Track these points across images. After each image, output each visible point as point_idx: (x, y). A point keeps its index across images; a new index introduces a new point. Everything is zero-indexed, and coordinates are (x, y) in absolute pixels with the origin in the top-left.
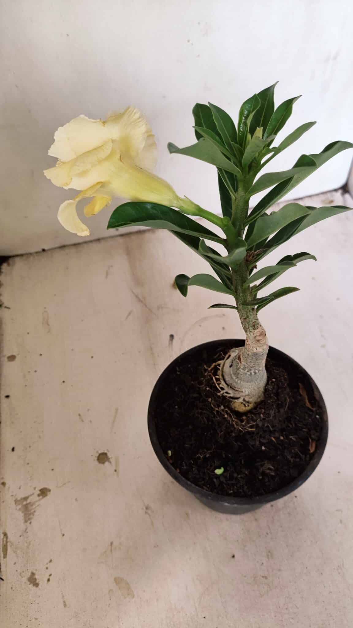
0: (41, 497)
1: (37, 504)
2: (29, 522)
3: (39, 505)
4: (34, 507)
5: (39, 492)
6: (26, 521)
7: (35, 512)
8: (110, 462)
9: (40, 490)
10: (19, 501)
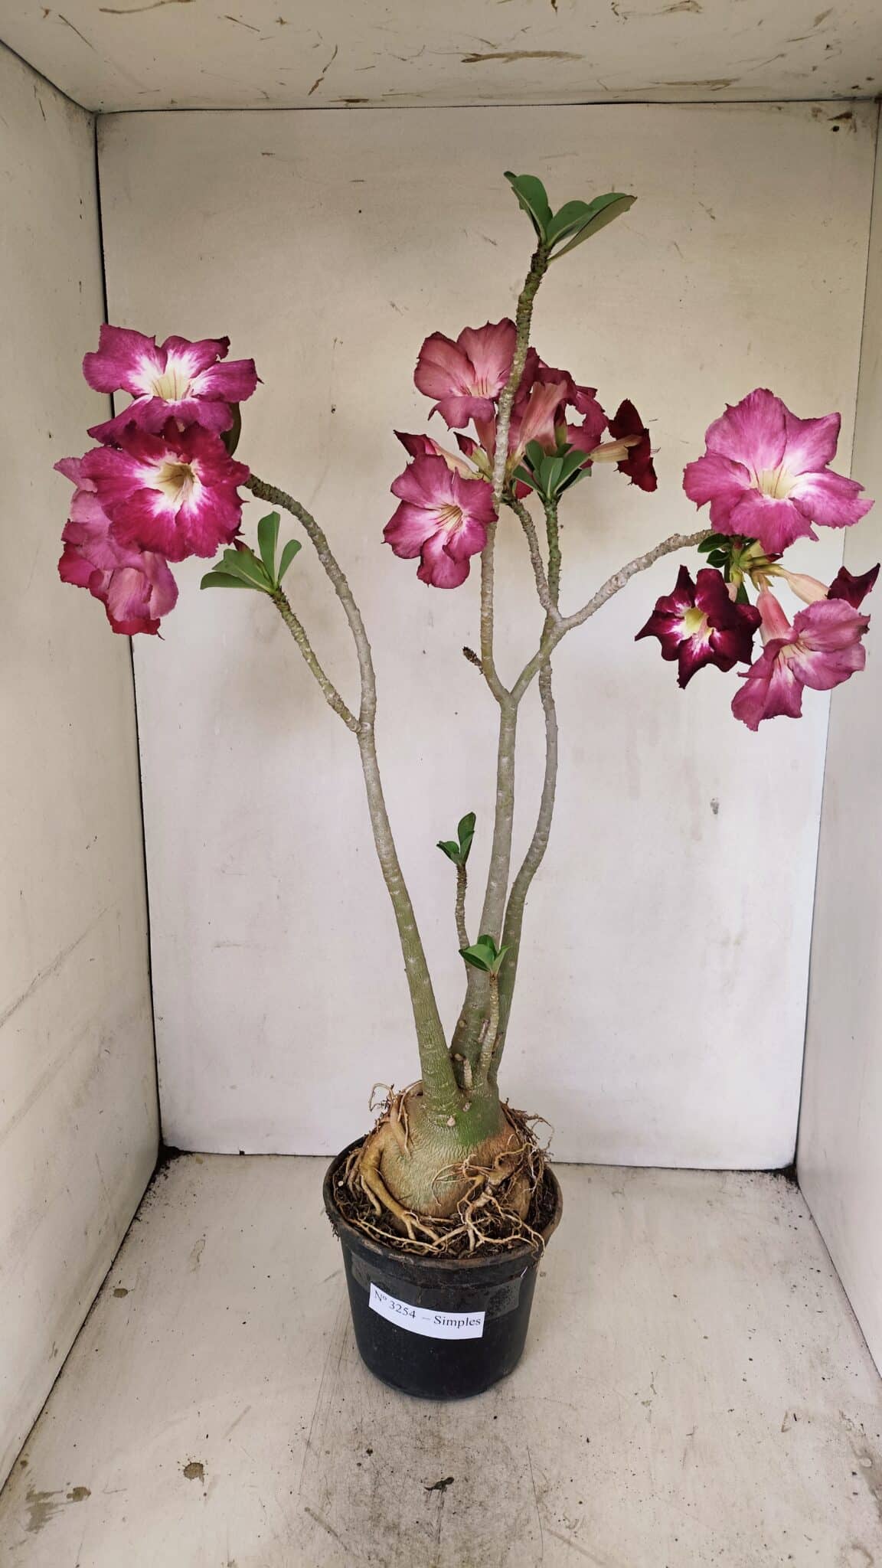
0: (72, 1499)
1: (60, 1508)
2: (35, 1531)
3: (63, 1511)
4: (54, 1510)
5: (72, 1492)
6: (30, 1529)
7: (50, 1519)
8: (203, 1480)
9: (74, 1490)
10: (36, 1495)
